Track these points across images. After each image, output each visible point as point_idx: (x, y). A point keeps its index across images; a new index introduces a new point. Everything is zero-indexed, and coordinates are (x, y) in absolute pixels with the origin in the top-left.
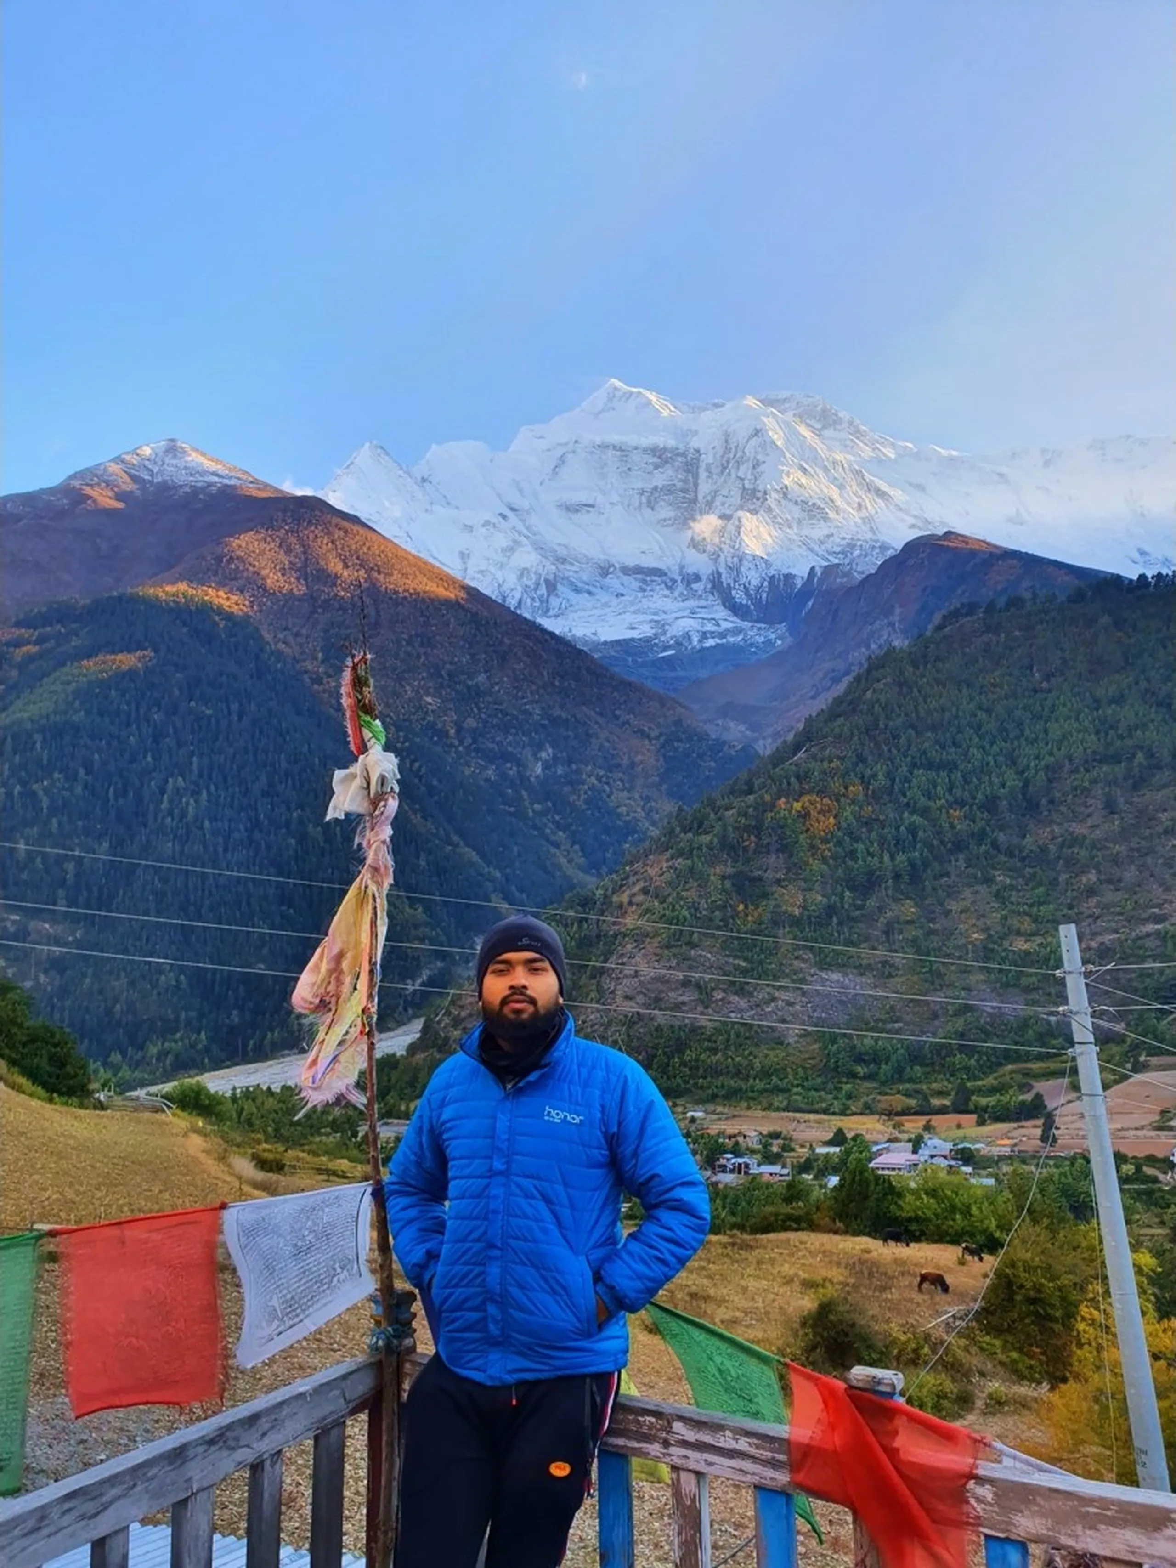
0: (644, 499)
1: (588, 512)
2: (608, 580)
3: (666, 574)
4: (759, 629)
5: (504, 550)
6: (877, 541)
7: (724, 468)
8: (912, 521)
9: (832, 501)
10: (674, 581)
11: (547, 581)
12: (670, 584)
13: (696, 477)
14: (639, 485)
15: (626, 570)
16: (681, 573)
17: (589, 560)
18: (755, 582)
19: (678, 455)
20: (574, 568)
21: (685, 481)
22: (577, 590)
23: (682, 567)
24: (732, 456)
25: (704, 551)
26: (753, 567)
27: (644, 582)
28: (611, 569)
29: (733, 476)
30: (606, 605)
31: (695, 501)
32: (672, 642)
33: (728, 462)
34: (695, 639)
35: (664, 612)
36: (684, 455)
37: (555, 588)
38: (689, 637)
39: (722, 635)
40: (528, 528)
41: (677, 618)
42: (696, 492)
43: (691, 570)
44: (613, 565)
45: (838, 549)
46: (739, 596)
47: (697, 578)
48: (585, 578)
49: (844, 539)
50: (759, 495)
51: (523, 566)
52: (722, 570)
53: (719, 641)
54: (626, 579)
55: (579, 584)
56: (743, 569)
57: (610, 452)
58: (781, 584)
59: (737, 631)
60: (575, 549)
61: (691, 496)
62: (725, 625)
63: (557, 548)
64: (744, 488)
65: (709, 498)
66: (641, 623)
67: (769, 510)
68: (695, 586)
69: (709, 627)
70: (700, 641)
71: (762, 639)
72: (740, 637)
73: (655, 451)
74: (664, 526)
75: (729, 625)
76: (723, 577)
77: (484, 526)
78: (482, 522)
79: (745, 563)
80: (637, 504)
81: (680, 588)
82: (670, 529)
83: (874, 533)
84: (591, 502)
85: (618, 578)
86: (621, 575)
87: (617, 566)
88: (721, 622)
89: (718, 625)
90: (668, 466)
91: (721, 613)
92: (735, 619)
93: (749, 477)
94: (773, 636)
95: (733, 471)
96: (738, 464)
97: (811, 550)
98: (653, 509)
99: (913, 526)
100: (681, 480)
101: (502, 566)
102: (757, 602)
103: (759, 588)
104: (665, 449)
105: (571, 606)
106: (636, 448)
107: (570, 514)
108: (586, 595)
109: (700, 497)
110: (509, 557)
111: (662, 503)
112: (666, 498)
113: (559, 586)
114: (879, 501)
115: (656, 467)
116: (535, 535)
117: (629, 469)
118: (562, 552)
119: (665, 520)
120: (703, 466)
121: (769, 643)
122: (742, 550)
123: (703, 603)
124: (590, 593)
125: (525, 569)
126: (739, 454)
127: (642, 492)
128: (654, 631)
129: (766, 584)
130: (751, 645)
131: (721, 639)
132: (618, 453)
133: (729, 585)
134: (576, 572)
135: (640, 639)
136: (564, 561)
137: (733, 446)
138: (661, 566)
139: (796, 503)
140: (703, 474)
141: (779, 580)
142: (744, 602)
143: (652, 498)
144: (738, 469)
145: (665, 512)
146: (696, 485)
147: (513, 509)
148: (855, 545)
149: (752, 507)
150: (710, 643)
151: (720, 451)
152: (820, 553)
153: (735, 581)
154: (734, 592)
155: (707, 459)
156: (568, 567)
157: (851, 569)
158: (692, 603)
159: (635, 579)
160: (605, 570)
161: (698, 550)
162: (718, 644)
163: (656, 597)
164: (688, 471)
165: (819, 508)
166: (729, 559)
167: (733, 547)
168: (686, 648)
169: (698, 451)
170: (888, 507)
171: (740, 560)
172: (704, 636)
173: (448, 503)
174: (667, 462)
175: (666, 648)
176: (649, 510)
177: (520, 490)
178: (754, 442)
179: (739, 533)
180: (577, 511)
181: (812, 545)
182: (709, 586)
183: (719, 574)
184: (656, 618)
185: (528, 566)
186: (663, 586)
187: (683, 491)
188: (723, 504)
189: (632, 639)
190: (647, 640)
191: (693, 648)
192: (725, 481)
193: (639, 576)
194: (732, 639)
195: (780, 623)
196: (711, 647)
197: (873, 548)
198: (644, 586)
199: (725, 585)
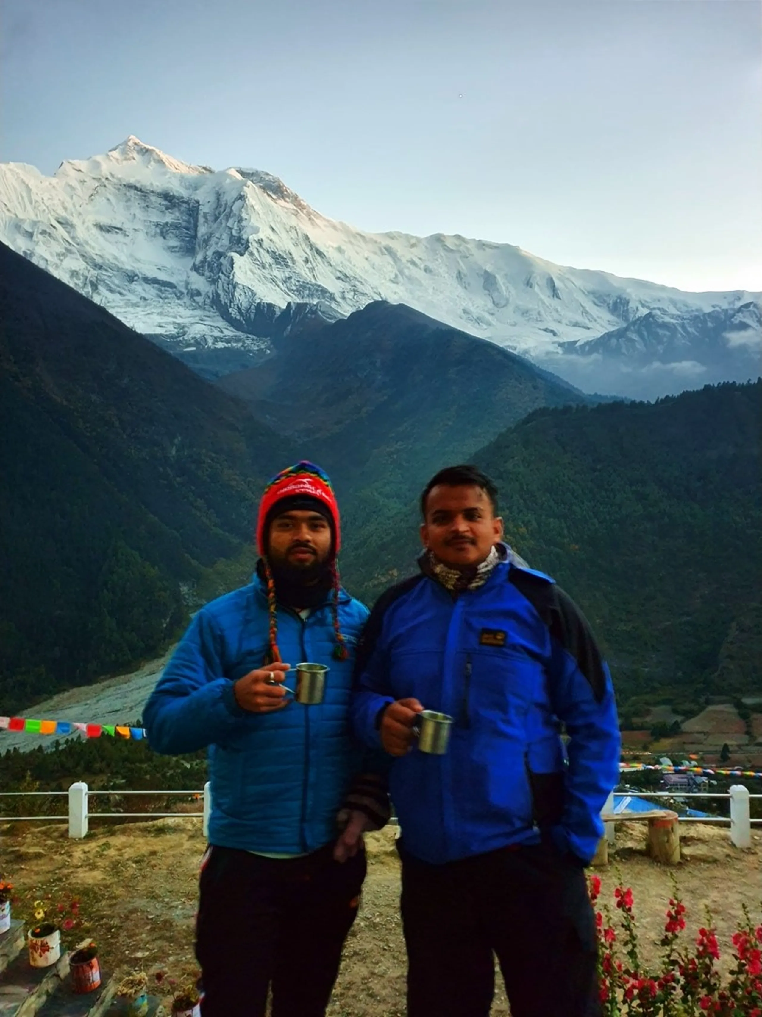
0: (158, 231)
1: (117, 232)
2: (133, 286)
3: (175, 287)
4: (253, 340)
5: (58, 255)
6: (319, 286)
7: (216, 218)
8: (339, 274)
9: (291, 254)
10: (182, 293)
11: (91, 282)
12: (178, 295)
13: (196, 221)
14: (155, 219)
15: (146, 280)
16: (186, 288)
17: (119, 269)
18: (245, 305)
19: (183, 202)
20: (108, 274)
21: (188, 222)
22: (112, 291)
23: (187, 284)
24: (222, 210)
25: (203, 275)
26: (243, 294)
27: (160, 291)
28: (136, 278)
29: (224, 225)
30: (136, 305)
31: (195, 237)
32: (192, 341)
33: (219, 214)
34: (210, 341)
35: (181, 317)
36: (187, 203)
37: (97, 288)
38: (206, 340)
39: (228, 341)
40: (73, 238)
41: (193, 324)
42: (196, 231)
43: (194, 287)
44: (136, 275)
45: (294, 288)
46: (233, 312)
47: (199, 293)
48: (117, 282)
49: (298, 281)
50: (243, 242)
51: (73, 269)
52: (220, 292)
53: (226, 345)
54: (147, 287)
55: (112, 286)
56: (236, 294)
57: (133, 192)
58: (265, 309)
59: (238, 340)
60: (108, 260)
61: (191, 232)
62: (226, 332)
63: (95, 257)
64: (232, 235)
65: (206, 237)
66: (167, 323)
67: (252, 254)
68: (196, 298)
69: (216, 333)
70: (213, 344)
71: (256, 348)
72: (240, 344)
73: (166, 196)
74: (172, 252)
75: (231, 334)
76: (222, 297)
77: (41, 233)
78: (40, 231)
79: (237, 290)
80: (153, 233)
81: (186, 299)
82: (177, 254)
83: (315, 279)
84: (119, 226)
85: (141, 285)
86: (143, 283)
87: (140, 276)
88: (224, 330)
89: (222, 332)
90: (176, 209)
91: (221, 323)
92: (232, 329)
93: (235, 227)
94: (263, 347)
95: (224, 222)
96: (228, 217)
97: (278, 286)
98: (164, 238)
99: (338, 278)
100: (184, 221)
101: (57, 267)
102: (247, 320)
103: (248, 310)
104: (173, 197)
105: (109, 302)
106: (153, 192)
107: (104, 233)
108: (119, 295)
109: (199, 235)
110: (61, 261)
111: (171, 235)
112: (174, 231)
113: (99, 287)
114: (318, 258)
115: (167, 209)
116: (78, 244)
117: (147, 206)
118: (99, 260)
119: (173, 247)
120: (201, 213)
121: (260, 350)
122: (235, 280)
123: (207, 313)
124: (121, 294)
125: (76, 271)
126: (228, 210)
127: (157, 225)
128: (176, 330)
129: (253, 307)
130: (250, 351)
131: (227, 343)
132: (139, 193)
133: (226, 303)
134: (110, 277)
135: (166, 335)
136: (100, 268)
137: (223, 203)
138: (173, 280)
139: (268, 251)
140: (201, 220)
141: (264, 307)
142: (238, 317)
143: (164, 230)
144: (227, 220)
145: (174, 242)
146: (196, 226)
147: (60, 223)
148: (305, 287)
149: (238, 250)
150: (220, 345)
151: (214, 206)
152: (283, 288)
153: (231, 302)
154: (230, 310)
155: (205, 209)
156: (104, 272)
157: (317, 309)
158: (198, 312)
159: (153, 287)
160: (131, 277)
161: (198, 273)
162: (225, 347)
163: (172, 304)
164: (190, 215)
165: (282, 258)
166: (225, 285)
167: (229, 277)
168: (204, 347)
169: (198, 202)
170: (324, 263)
171: (234, 287)
172: (216, 339)
173: (8, 210)
174: (175, 206)
175: (189, 345)
176: (162, 238)
177: (65, 209)
178: (239, 203)
179: (232, 268)
180: (108, 231)
181: (279, 283)
182: (208, 301)
183: (218, 295)
184: (174, 320)
185: (77, 269)
186: (173, 295)
187: (187, 229)
188: (217, 243)
189: (161, 335)
190: (172, 337)
191: (209, 347)
192: (218, 228)
193: (156, 285)
194: (235, 345)
195: (266, 337)
196: (221, 349)
197: (317, 291)
198: (160, 293)
199: (223, 303)
